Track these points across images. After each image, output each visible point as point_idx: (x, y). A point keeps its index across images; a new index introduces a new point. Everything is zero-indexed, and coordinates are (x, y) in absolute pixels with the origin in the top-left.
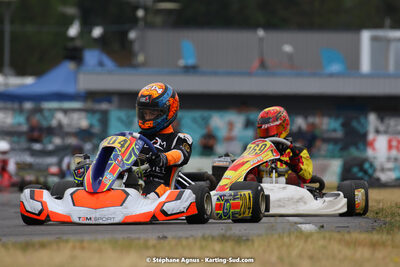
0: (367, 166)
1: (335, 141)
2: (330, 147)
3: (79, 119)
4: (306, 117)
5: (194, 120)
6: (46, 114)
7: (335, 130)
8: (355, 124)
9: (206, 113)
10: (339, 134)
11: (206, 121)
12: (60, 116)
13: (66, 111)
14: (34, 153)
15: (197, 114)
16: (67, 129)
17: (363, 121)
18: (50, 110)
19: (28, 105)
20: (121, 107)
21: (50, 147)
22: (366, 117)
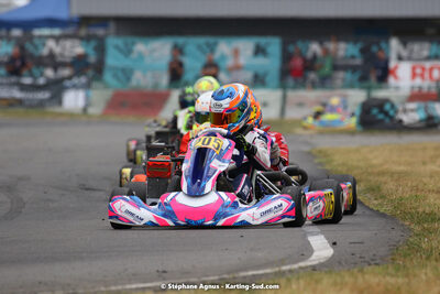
0: (387, 107)
1: (354, 69)
2: (348, 76)
3: (73, 47)
4: (321, 43)
5: (199, 47)
6: (37, 41)
7: (353, 57)
8: (374, 49)
9: (211, 40)
10: (358, 61)
11: (212, 48)
12: (51, 44)
13: (57, 39)
14: (23, 88)
15: (201, 40)
16: (59, 59)
17: (383, 45)
18: (40, 37)
19: (17, 32)
20: (118, 33)
21: (41, 81)
22: (387, 42)
